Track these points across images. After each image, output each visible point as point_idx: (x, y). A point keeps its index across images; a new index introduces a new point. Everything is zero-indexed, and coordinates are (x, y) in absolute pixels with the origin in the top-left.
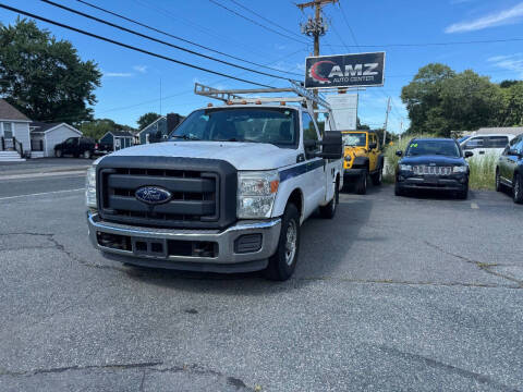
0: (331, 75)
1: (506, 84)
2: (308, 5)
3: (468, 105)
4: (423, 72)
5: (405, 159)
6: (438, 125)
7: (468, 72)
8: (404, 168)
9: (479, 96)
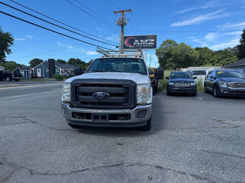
0: (134, 44)
1: (197, 49)
2: (118, 12)
3: (183, 58)
4: (164, 43)
5: (170, 80)
6: (172, 66)
7: (183, 44)
8: (170, 84)
9: (187, 53)
